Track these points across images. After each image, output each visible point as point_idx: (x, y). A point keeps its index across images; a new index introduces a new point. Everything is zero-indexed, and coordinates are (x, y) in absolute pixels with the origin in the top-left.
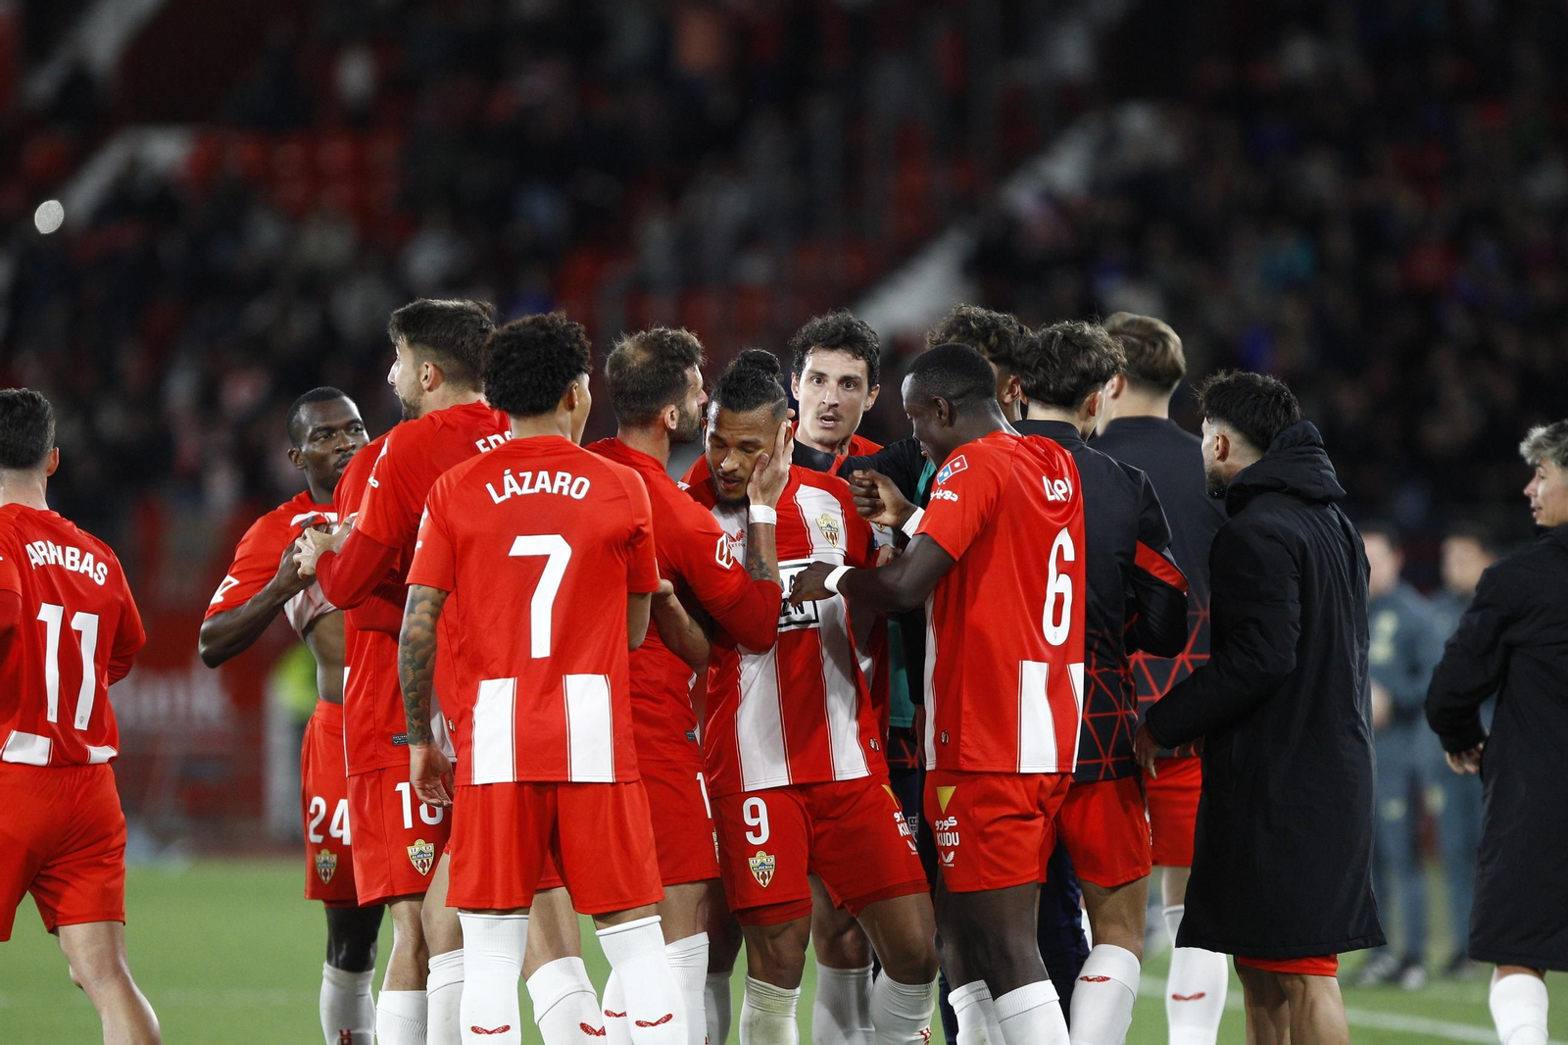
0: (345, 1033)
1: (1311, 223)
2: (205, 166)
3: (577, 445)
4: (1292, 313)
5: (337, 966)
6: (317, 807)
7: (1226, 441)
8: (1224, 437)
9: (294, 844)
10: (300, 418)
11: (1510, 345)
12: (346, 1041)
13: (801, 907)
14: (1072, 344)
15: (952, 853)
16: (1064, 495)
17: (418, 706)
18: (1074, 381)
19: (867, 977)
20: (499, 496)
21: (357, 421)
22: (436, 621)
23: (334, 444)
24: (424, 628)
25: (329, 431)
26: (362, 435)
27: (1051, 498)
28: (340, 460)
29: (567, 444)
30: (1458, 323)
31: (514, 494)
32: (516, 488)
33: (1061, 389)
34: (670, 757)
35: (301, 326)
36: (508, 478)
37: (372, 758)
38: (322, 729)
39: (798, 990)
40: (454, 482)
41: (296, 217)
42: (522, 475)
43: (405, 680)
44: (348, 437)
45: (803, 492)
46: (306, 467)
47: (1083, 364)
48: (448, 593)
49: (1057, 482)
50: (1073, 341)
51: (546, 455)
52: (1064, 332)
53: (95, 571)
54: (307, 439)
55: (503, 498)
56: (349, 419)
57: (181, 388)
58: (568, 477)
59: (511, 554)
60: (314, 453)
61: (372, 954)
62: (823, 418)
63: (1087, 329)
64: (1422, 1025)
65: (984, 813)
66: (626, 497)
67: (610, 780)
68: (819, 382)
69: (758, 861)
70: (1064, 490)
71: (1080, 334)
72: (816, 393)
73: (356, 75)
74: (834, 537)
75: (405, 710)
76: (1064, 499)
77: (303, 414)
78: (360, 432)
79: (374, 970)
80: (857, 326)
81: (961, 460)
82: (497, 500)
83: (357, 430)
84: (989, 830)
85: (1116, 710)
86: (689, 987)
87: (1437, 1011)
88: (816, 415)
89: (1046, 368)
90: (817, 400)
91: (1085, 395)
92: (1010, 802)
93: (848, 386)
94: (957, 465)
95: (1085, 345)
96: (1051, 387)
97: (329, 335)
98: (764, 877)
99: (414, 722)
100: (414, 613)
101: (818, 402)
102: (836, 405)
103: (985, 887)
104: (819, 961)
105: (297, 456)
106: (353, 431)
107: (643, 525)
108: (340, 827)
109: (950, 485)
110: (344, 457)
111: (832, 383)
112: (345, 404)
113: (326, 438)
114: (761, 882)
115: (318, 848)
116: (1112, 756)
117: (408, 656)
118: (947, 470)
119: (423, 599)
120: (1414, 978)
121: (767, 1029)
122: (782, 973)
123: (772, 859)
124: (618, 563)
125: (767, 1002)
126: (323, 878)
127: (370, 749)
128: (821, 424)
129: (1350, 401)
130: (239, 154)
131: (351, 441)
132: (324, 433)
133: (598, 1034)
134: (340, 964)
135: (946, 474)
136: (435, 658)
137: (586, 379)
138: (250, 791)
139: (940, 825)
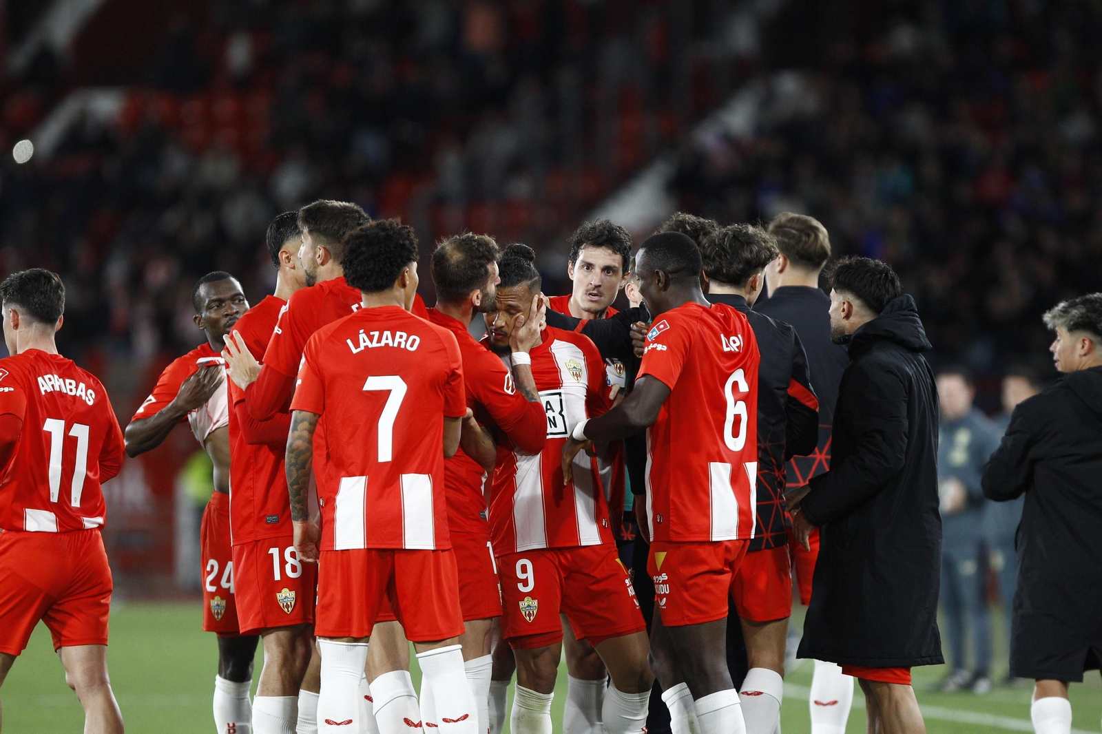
0: (231, 725)
1: (911, 156)
2: (133, 117)
3: (409, 313)
4: (898, 220)
5: (225, 678)
6: (212, 567)
7: (850, 306)
8: (849, 303)
9: (196, 592)
10: (199, 293)
11: (1050, 241)
12: (232, 731)
13: (556, 638)
14: (740, 241)
15: (665, 599)
16: (737, 347)
17: (300, 495)
18: (741, 266)
19: (603, 687)
20: (356, 348)
21: (240, 294)
22: (312, 436)
23: (223, 311)
24: (304, 441)
25: (220, 302)
26: (244, 303)
27: (726, 349)
28: (228, 322)
29: (403, 312)
30: (1014, 226)
31: (366, 347)
32: (368, 343)
33: (731, 272)
34: (468, 530)
35: (201, 228)
36: (362, 336)
37: (251, 532)
38: (216, 512)
39: (552, 694)
40: (323, 338)
41: (197, 152)
42: (372, 333)
43: (291, 477)
44: (233, 306)
45: (557, 345)
46: (205, 328)
47: (747, 255)
48: (320, 416)
49: (732, 338)
50: (740, 239)
51: (388, 320)
52: (734, 232)
53: (86, 395)
54: (205, 308)
55: (359, 350)
56: (233, 293)
57: (116, 271)
58: (405, 335)
59: (364, 389)
60: (210, 318)
61: (250, 670)
62: (590, 294)
63: (751, 229)
64: (988, 719)
65: (686, 571)
66: (445, 349)
67: (432, 548)
68: (587, 269)
69: (526, 604)
70: (738, 344)
71: (745, 233)
72: (586, 277)
73: (239, 53)
74: (577, 376)
75: (290, 497)
76: (737, 350)
77: (202, 290)
78: (242, 302)
79: (251, 681)
80: (616, 230)
81: (664, 324)
82: (355, 351)
83: (240, 300)
84: (690, 582)
85: (773, 500)
86: (477, 693)
87: (998, 709)
88: (585, 292)
89: (720, 258)
90: (586, 281)
91: (749, 276)
92: (704, 562)
93: (608, 273)
94: (662, 326)
95: (749, 241)
96: (724, 271)
97: (220, 235)
98: (529, 615)
99: (297, 506)
100: (297, 430)
101: (587, 284)
102: (600, 286)
103: (688, 623)
104: (569, 674)
105: (200, 321)
106: (237, 302)
107: (457, 369)
108: (228, 581)
109: (658, 340)
110: (230, 319)
111: (597, 270)
112: (231, 283)
113: (218, 307)
114: (528, 618)
115: (212, 595)
116: (771, 532)
117: (293, 461)
118: (654, 330)
119: (302, 421)
120: (983, 686)
121: (530, 722)
122: (541, 683)
123: (535, 603)
124: (439, 396)
125: (529, 702)
126: (216, 617)
127: (249, 526)
128: (589, 298)
129: (938, 281)
130: (158, 108)
131: (235, 308)
132: (217, 303)
133: (416, 726)
134: (228, 676)
135: (654, 333)
136: (311, 462)
137: (415, 265)
138: (165, 555)
139: (657, 579)
